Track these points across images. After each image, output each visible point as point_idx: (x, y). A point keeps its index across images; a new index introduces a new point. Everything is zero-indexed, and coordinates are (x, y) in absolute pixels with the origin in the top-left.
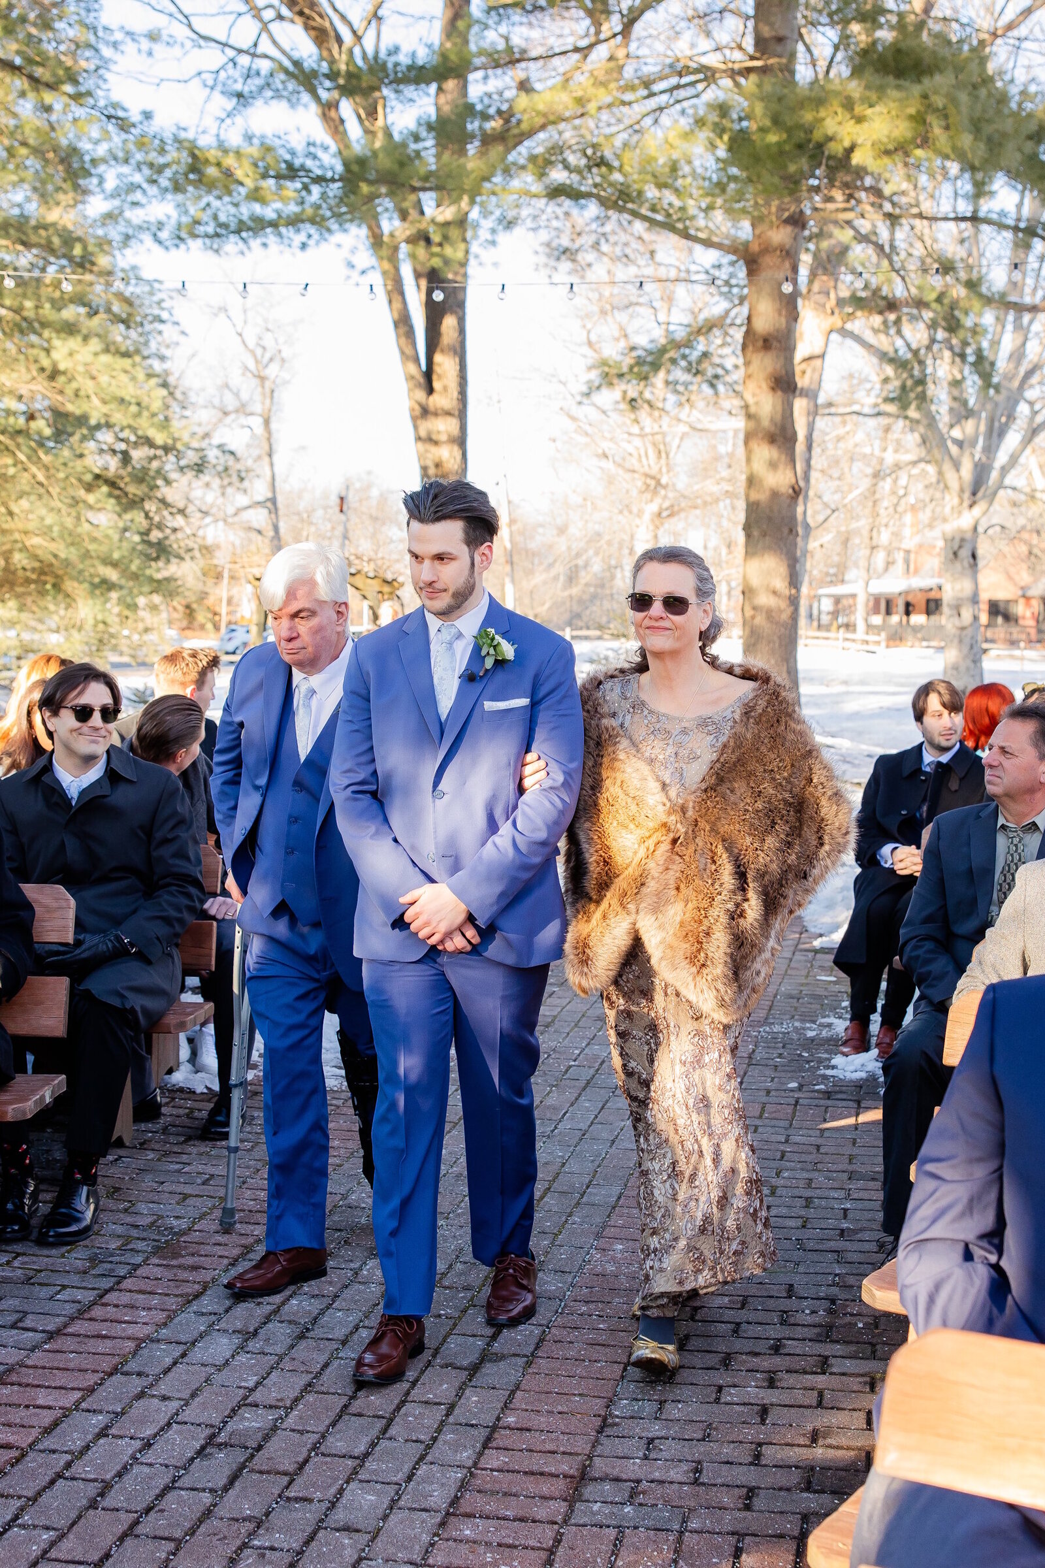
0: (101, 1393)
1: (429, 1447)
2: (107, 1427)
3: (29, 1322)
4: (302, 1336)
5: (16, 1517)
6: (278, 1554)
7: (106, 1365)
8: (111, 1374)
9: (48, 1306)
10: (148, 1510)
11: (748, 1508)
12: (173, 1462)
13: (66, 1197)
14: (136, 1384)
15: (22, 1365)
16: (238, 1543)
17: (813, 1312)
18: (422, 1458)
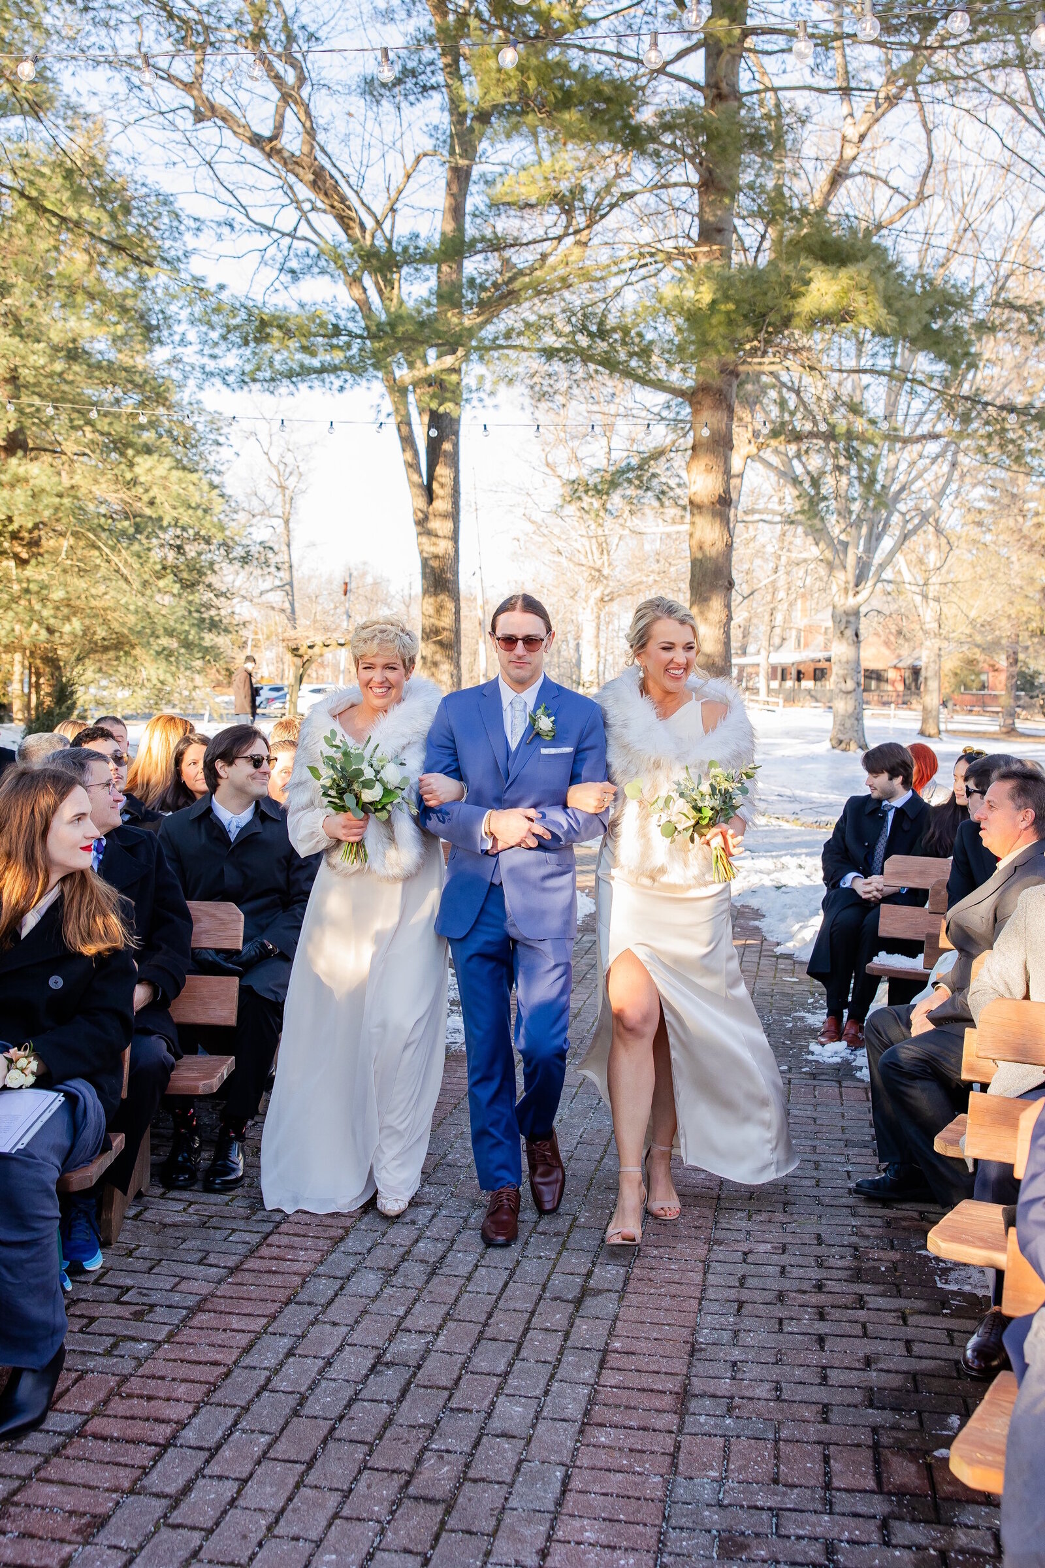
0: (283, 1320)
1: (556, 1367)
2: (293, 1348)
3: (212, 1259)
4: (433, 1273)
5: (235, 1424)
6: (453, 1456)
7: (282, 1295)
8: (287, 1304)
9: (224, 1247)
10: (341, 1418)
11: (826, 1421)
12: (351, 1378)
13: (222, 1153)
14: (310, 1313)
15: (213, 1295)
16: (419, 1446)
17: (842, 1257)
18: (552, 1376)
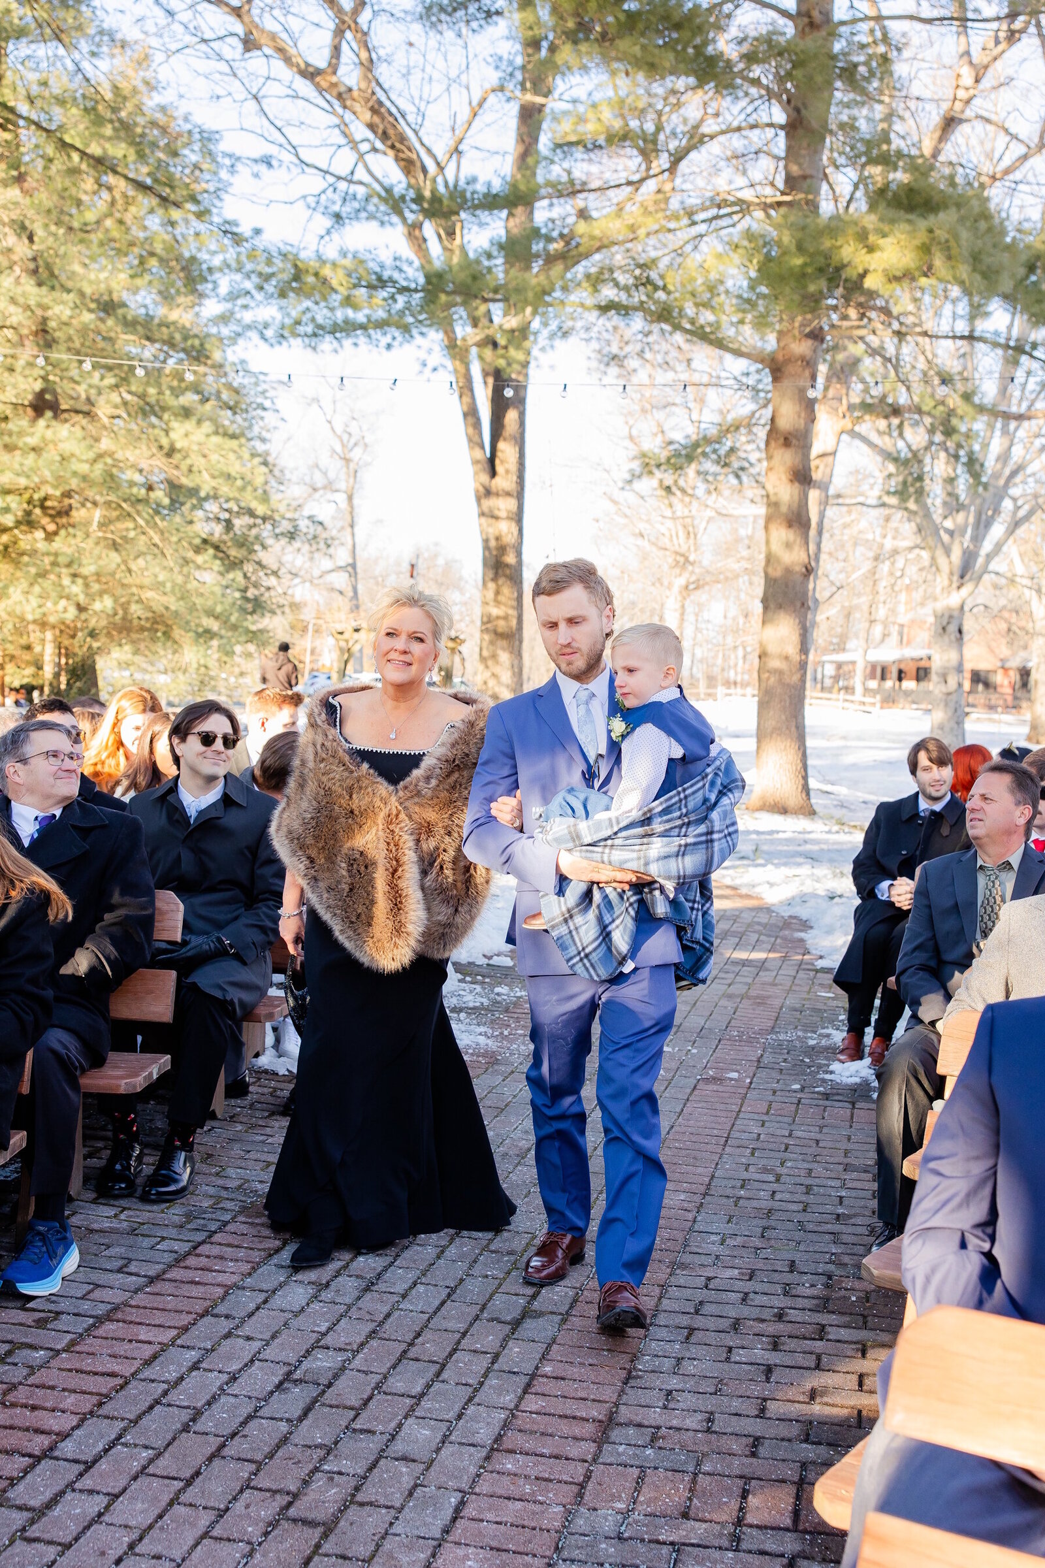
0: (194, 1331)
1: (476, 1390)
2: (199, 1362)
3: (132, 1268)
4: (367, 1289)
5: (120, 1437)
6: (344, 1478)
7: (199, 1307)
8: (202, 1316)
9: (149, 1255)
10: (233, 1435)
11: (754, 1455)
12: (254, 1394)
13: (166, 1161)
14: (225, 1325)
15: (126, 1304)
16: (311, 1466)
17: (812, 1286)
18: (470, 1400)
